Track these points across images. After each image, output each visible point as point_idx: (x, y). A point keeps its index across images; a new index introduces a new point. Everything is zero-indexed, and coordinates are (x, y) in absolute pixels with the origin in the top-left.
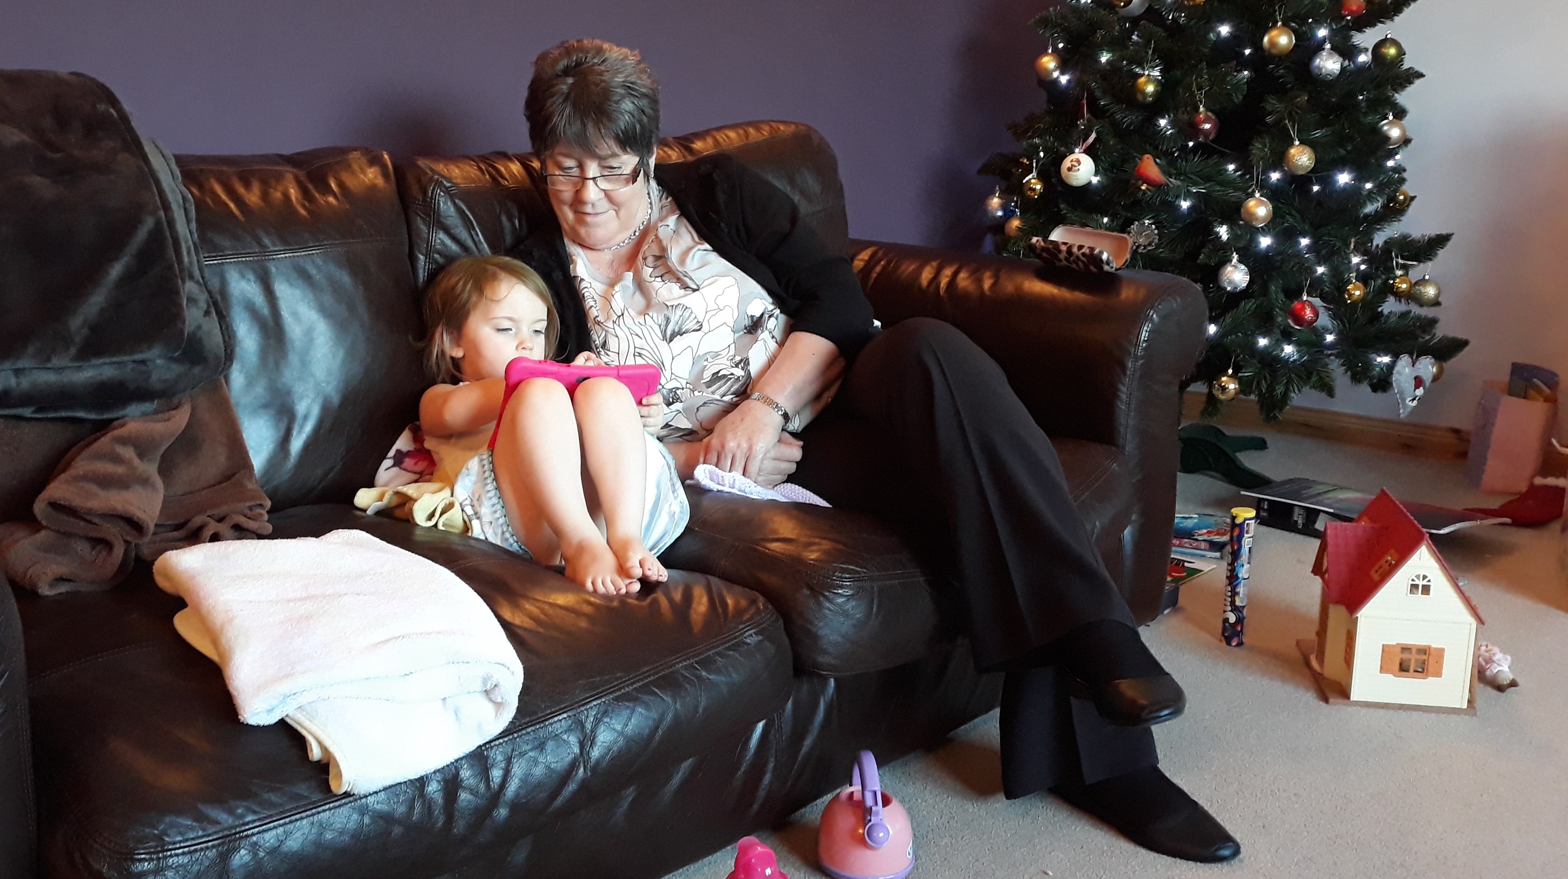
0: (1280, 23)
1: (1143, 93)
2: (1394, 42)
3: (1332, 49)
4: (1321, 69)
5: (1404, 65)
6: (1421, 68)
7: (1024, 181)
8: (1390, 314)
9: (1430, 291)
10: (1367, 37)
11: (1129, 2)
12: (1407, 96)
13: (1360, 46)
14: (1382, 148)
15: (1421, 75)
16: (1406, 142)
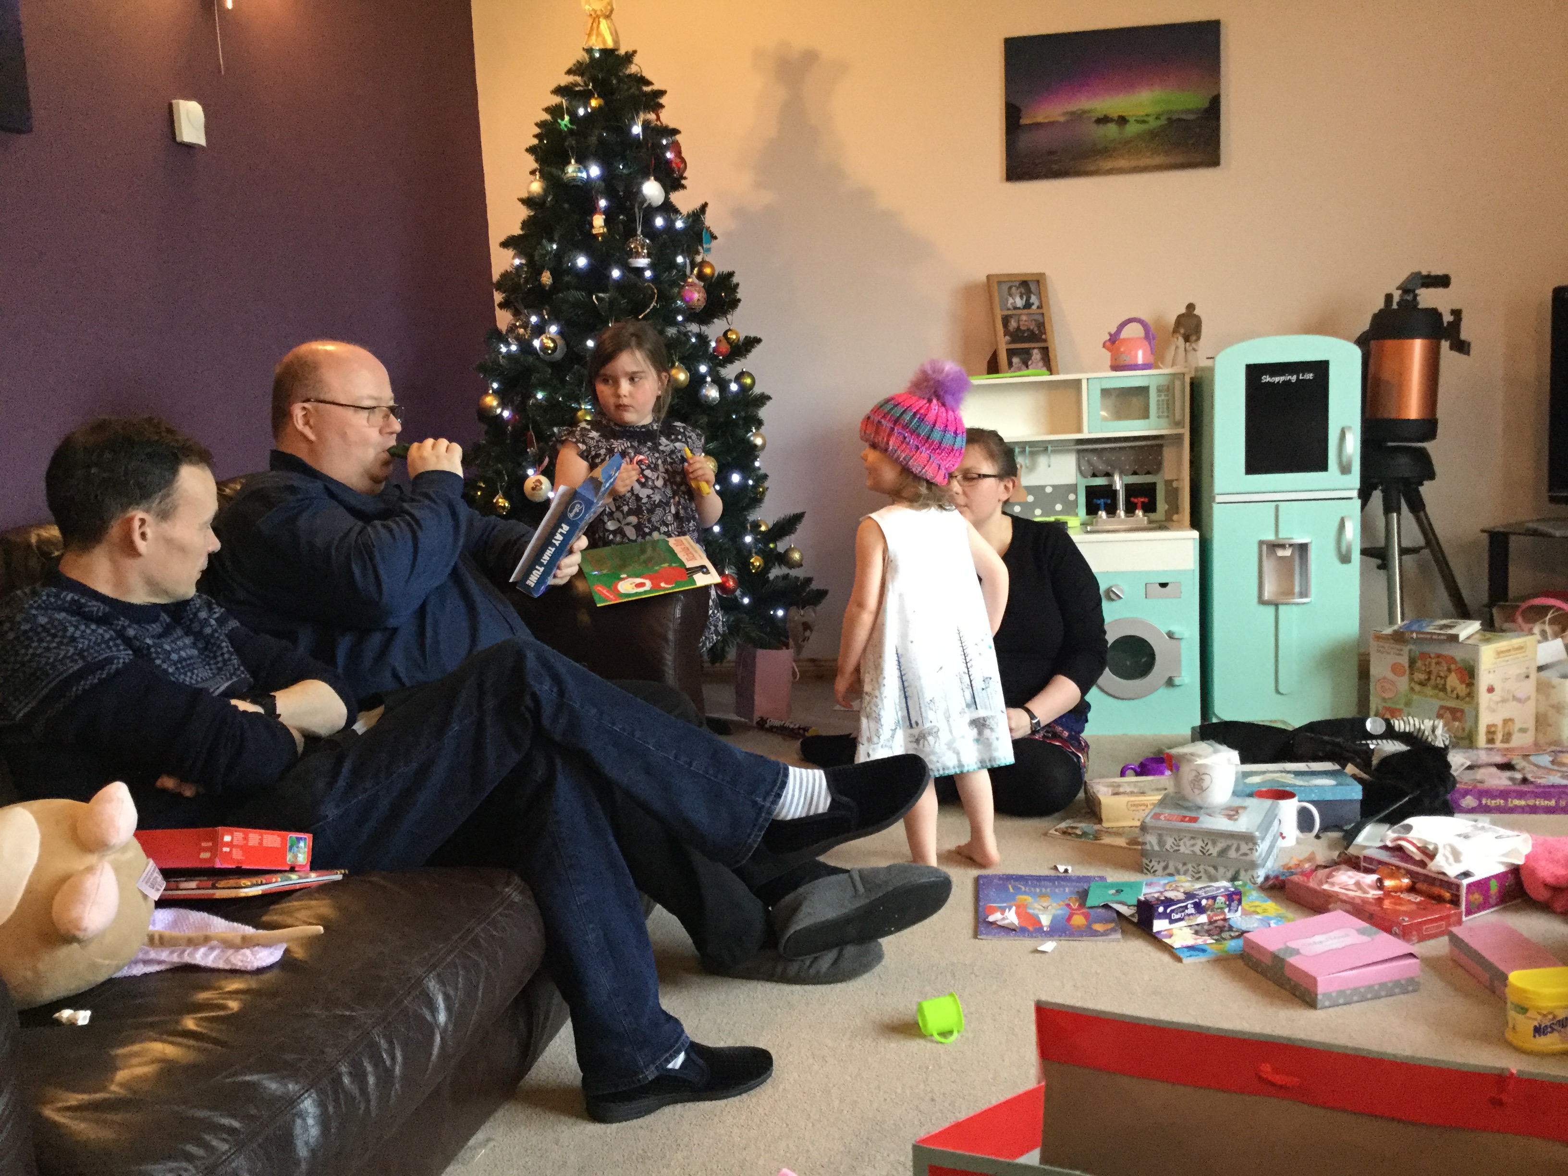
2: (750, 375)
3: (713, 381)
4: (707, 397)
5: (757, 390)
6: (768, 392)
7: (495, 501)
8: (777, 577)
9: (796, 556)
10: (729, 371)
11: (555, 349)
12: (763, 413)
13: (728, 377)
14: (752, 451)
15: (769, 398)
16: (763, 446)
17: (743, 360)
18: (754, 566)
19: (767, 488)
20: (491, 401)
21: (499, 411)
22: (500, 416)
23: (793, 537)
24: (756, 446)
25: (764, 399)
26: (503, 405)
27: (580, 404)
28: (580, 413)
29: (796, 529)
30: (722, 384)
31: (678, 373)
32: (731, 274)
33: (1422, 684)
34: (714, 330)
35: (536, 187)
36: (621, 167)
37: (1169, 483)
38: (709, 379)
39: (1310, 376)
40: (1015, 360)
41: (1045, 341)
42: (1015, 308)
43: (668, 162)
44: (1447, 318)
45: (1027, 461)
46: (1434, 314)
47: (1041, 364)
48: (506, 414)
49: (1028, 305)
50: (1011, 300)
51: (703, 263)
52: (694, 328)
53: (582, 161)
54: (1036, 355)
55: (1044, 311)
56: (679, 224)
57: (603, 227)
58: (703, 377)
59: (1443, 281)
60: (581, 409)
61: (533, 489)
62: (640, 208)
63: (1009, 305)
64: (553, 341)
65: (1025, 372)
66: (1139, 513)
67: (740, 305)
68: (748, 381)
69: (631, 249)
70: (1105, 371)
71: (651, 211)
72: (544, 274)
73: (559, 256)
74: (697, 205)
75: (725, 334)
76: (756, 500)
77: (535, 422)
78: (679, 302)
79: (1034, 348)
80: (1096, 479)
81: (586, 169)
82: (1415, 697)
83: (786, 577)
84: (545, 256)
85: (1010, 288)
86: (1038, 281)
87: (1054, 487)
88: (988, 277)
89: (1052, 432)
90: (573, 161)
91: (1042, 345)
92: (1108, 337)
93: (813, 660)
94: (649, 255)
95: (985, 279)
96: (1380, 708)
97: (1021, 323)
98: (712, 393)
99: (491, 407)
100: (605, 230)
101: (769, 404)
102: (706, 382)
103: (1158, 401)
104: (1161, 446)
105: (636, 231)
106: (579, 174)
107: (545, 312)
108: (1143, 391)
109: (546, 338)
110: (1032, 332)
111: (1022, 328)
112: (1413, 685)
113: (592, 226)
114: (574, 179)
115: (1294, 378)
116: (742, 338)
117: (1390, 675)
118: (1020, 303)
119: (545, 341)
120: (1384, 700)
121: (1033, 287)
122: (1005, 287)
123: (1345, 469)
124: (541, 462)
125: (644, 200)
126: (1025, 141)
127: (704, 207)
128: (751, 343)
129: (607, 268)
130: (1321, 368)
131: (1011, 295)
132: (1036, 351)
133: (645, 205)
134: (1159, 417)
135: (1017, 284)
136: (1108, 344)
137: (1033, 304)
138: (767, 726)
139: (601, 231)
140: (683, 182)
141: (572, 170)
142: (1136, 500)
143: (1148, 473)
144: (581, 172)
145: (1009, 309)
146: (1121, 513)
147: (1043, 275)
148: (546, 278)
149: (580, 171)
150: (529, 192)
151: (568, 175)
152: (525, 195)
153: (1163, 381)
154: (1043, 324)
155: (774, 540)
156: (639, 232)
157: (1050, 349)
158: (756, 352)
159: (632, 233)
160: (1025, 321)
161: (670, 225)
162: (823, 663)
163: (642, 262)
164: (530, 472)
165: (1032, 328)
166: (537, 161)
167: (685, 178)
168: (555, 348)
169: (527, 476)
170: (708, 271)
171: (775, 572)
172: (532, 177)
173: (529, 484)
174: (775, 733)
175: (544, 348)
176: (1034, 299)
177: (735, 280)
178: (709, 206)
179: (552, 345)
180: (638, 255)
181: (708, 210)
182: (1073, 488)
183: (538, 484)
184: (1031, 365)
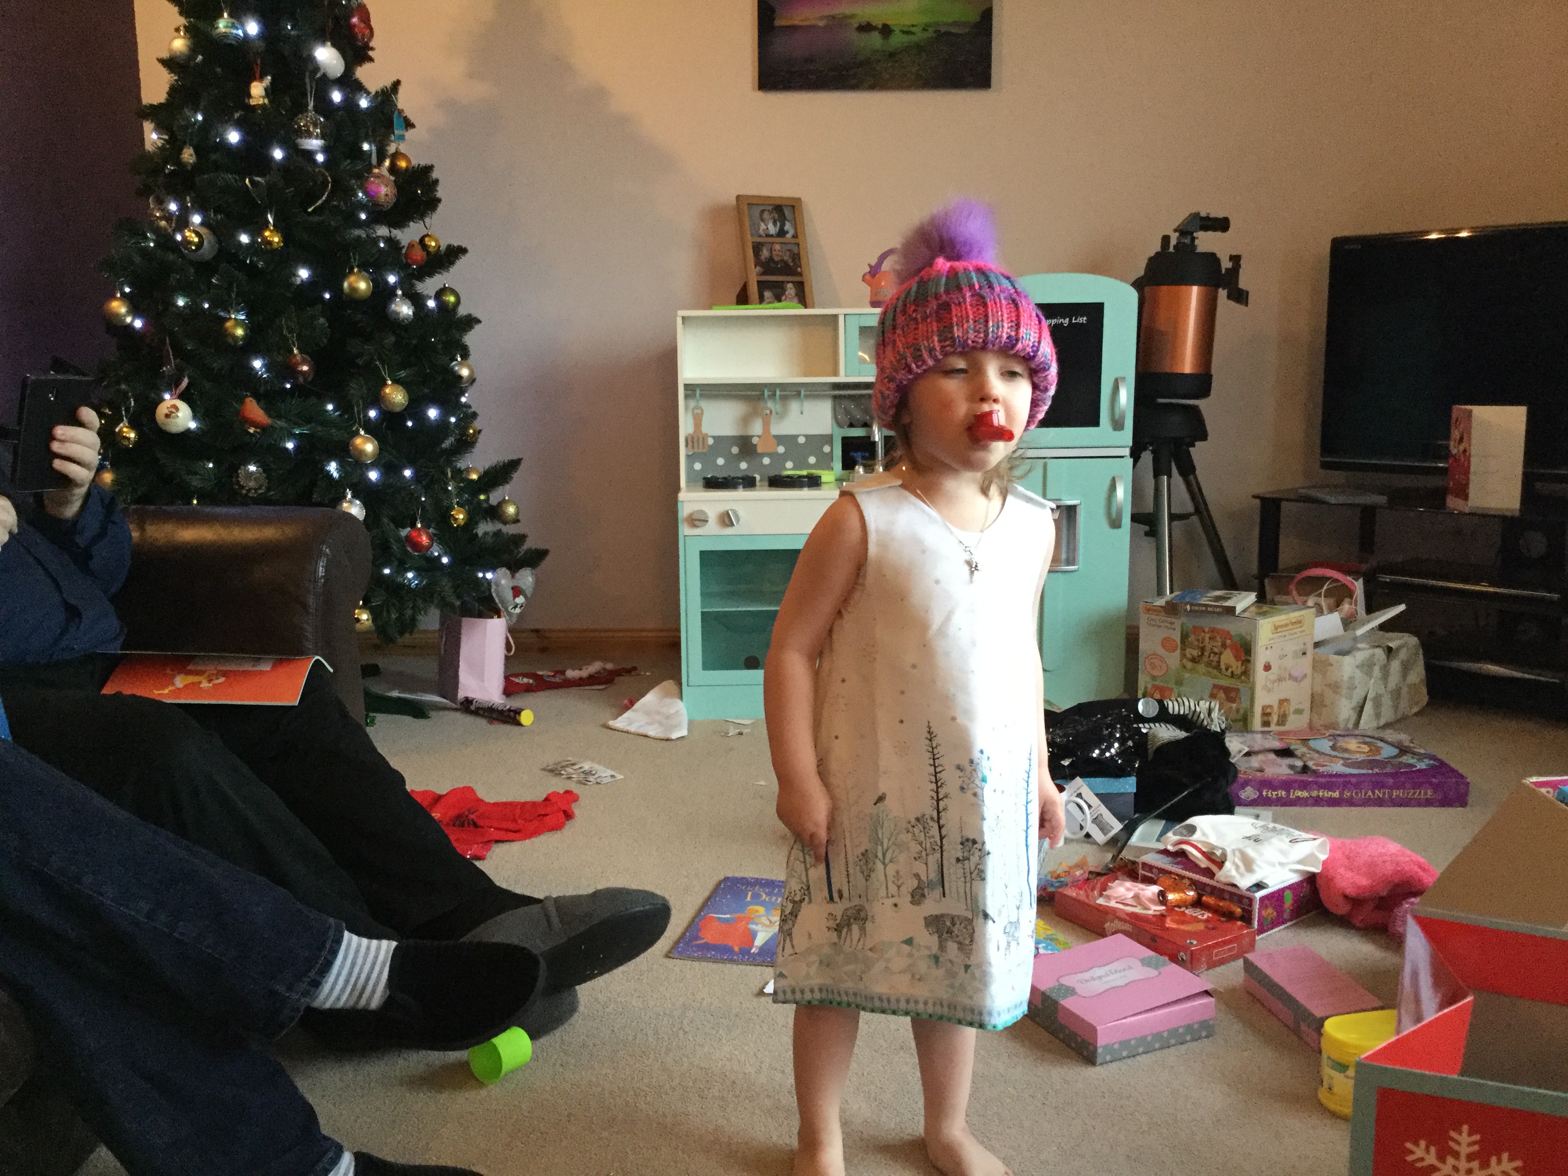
0: (356, 270)
1: (234, 337)
2: (453, 292)
3: (404, 294)
4: (398, 313)
5: (462, 311)
6: (476, 314)
7: (117, 430)
8: (486, 534)
9: (511, 510)
10: (429, 286)
11: (200, 245)
12: (470, 339)
13: (425, 293)
14: (456, 385)
15: (478, 321)
16: (472, 380)
17: (445, 274)
18: (456, 519)
19: (480, 432)
20: (119, 307)
21: (129, 320)
22: (130, 327)
23: (507, 487)
24: (460, 377)
25: (470, 322)
26: (135, 311)
27: (229, 312)
28: (229, 324)
29: (512, 478)
30: (417, 300)
31: (357, 282)
32: (429, 169)
33: (1194, 660)
34: (408, 235)
35: (179, 44)
36: (289, 27)
38: (400, 292)
39: (1083, 320)
40: (767, 294)
41: (800, 274)
42: (768, 236)
43: (352, 27)
44: (1226, 264)
45: (777, 406)
46: (1212, 259)
47: (796, 300)
48: (138, 324)
49: (782, 233)
50: (763, 226)
51: (396, 156)
52: (382, 231)
53: (237, 15)
54: (790, 290)
55: (800, 240)
56: (364, 103)
57: (263, 98)
58: (394, 288)
59: (1222, 225)
60: (230, 318)
61: (167, 416)
62: (312, 78)
63: (761, 232)
64: (197, 234)
65: (777, 304)
67: (441, 207)
68: (452, 299)
69: (300, 127)
70: (863, 307)
71: (325, 83)
72: (185, 150)
73: (205, 127)
74: (388, 83)
75: (422, 240)
76: (466, 444)
77: (172, 334)
78: (360, 195)
79: (788, 282)
80: (853, 429)
81: (243, 25)
82: (1187, 675)
83: (498, 534)
84: (186, 127)
85: (763, 211)
86: (793, 207)
87: (806, 436)
88: (738, 197)
89: (806, 375)
90: (226, 15)
91: (797, 279)
92: (868, 269)
93: (537, 631)
94: (323, 136)
95: (734, 202)
96: (1149, 686)
97: (774, 253)
98: (405, 310)
99: (117, 315)
100: (266, 101)
101: (477, 328)
102: (396, 295)
105: (307, 105)
106: (234, 31)
107: (188, 198)
109: (190, 231)
110: (786, 263)
111: (776, 259)
112: (1185, 661)
113: (249, 96)
114: (226, 36)
115: (1066, 322)
116: (443, 248)
117: (1161, 651)
118: (772, 229)
119: (188, 234)
120: (1154, 678)
121: (787, 212)
122: (756, 211)
123: (1118, 425)
124: (177, 384)
125: (317, 68)
126: (781, 46)
127: (396, 84)
128: (454, 253)
129: (267, 146)
130: (1095, 311)
131: (763, 220)
132: (790, 285)
133: (318, 75)
135: (770, 208)
136: (868, 277)
137: (787, 232)
138: (473, 708)
139: (261, 102)
140: (371, 53)
141: (223, 25)
144: (237, 29)
145: (760, 236)
147: (799, 200)
148: (188, 155)
149: (233, 26)
150: (170, 50)
151: (218, 31)
152: (165, 55)
154: (799, 254)
155: (486, 491)
156: (311, 106)
157: (805, 284)
158: (462, 263)
159: (302, 108)
160: (779, 251)
161: (350, 104)
162: (547, 634)
163: (314, 144)
164: (167, 396)
165: (786, 258)
166: (181, 13)
167: (372, 49)
168: (201, 242)
169: (163, 400)
170: (403, 164)
171: (484, 528)
172: (176, 34)
173: (162, 410)
174: (483, 716)
175: (186, 242)
176: (788, 226)
177: (435, 175)
178: (403, 84)
179: (196, 240)
180: (309, 135)
181: (401, 90)
182: (828, 439)
183: (174, 410)
184: (783, 298)
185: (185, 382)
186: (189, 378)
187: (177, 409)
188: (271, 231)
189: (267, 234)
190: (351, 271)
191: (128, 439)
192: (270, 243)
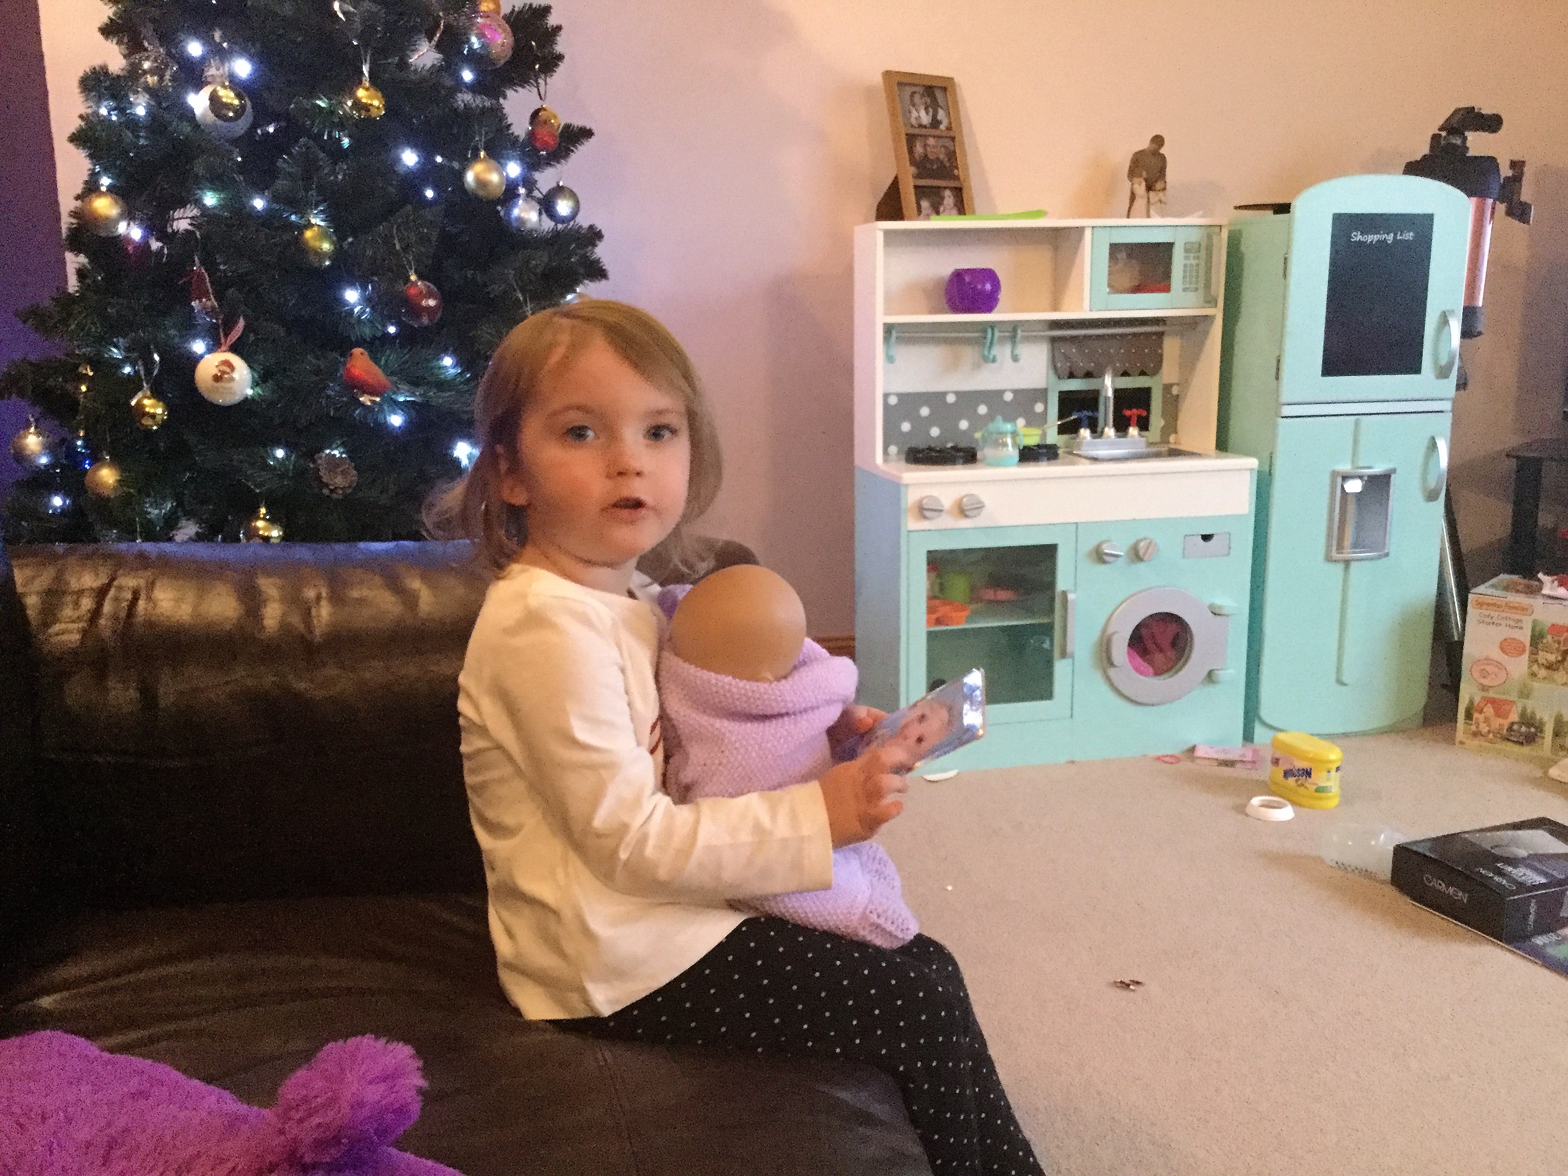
0: (482, 154)
1: (318, 254)
2: (571, 193)
3: (527, 195)
7: (132, 404)
11: (239, 109)
20: (106, 208)
21: (121, 227)
22: (126, 239)
26: (130, 215)
27: (307, 216)
28: (308, 234)
31: (487, 172)
32: (546, 9)
33: (1550, 667)
37: (1167, 388)
38: (522, 191)
39: (1409, 236)
40: (925, 204)
42: (921, 125)
44: (1506, 170)
46: (1489, 163)
47: (955, 211)
48: (138, 234)
49: (935, 123)
50: (914, 114)
54: (949, 199)
58: (516, 184)
59: (1493, 122)
60: (309, 226)
61: (217, 378)
63: (913, 121)
66: (1133, 431)
68: (567, 204)
78: (473, 37)
79: (945, 188)
82: (1536, 685)
85: (914, 94)
86: (945, 89)
87: (1016, 392)
88: (886, 74)
91: (952, 184)
95: (883, 80)
96: (1477, 699)
97: (928, 149)
98: (527, 215)
99: (107, 220)
102: (519, 195)
103: (1185, 266)
104: (1161, 335)
107: (220, 32)
108: (1164, 250)
110: (942, 164)
111: (930, 156)
112: (1535, 668)
115: (1390, 238)
116: (561, 127)
117: (1496, 654)
118: (926, 119)
120: (1484, 688)
121: (939, 95)
122: (908, 90)
123: (1443, 373)
124: (227, 327)
128: (575, 138)
130: (1425, 225)
131: (914, 105)
132: (947, 193)
134: (1185, 290)
135: (922, 90)
137: (941, 123)
142: (1127, 413)
143: (1143, 373)
145: (912, 126)
146: (1110, 432)
147: (950, 80)
153: (1195, 236)
154: (954, 152)
160: (933, 147)
164: (205, 347)
165: (941, 156)
168: (240, 106)
169: (196, 356)
173: (203, 371)
176: (941, 115)
179: (234, 101)
182: (1041, 394)
183: (228, 370)
184: (941, 209)
185: (241, 323)
186: (246, 318)
187: (232, 368)
188: (367, 89)
189: (361, 93)
190: (476, 157)
191: (153, 416)
192: (367, 108)
